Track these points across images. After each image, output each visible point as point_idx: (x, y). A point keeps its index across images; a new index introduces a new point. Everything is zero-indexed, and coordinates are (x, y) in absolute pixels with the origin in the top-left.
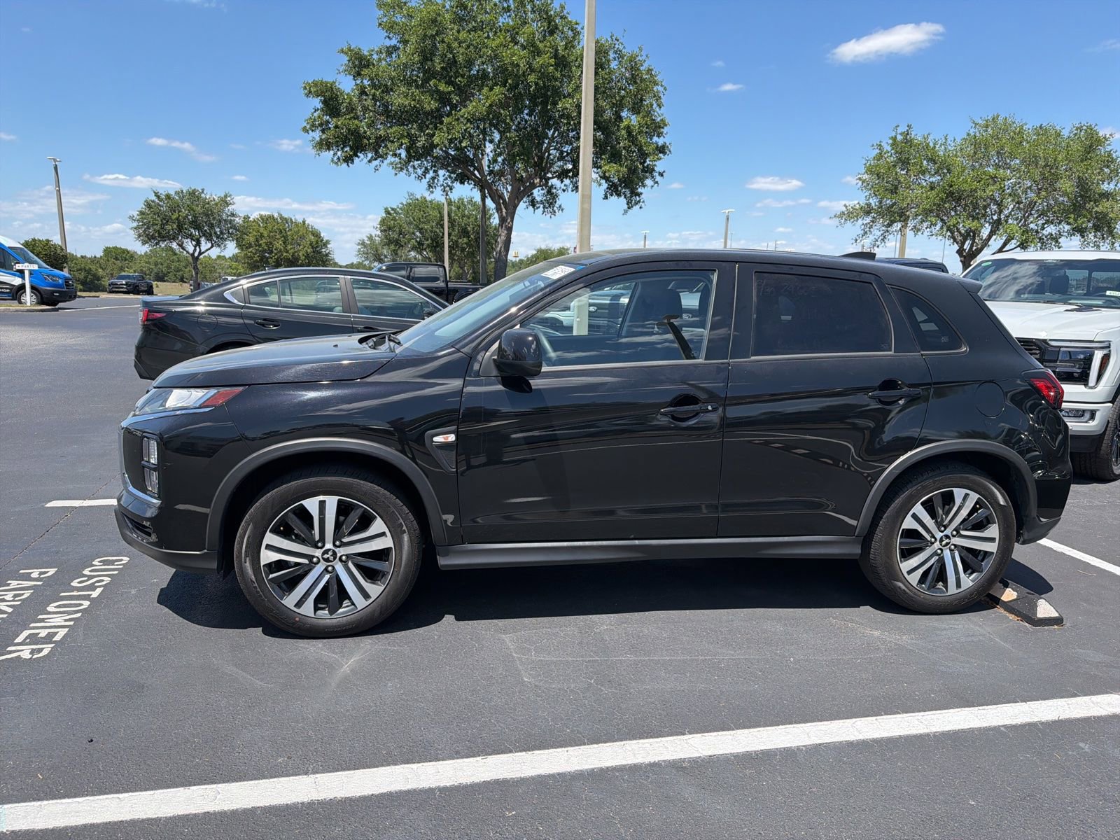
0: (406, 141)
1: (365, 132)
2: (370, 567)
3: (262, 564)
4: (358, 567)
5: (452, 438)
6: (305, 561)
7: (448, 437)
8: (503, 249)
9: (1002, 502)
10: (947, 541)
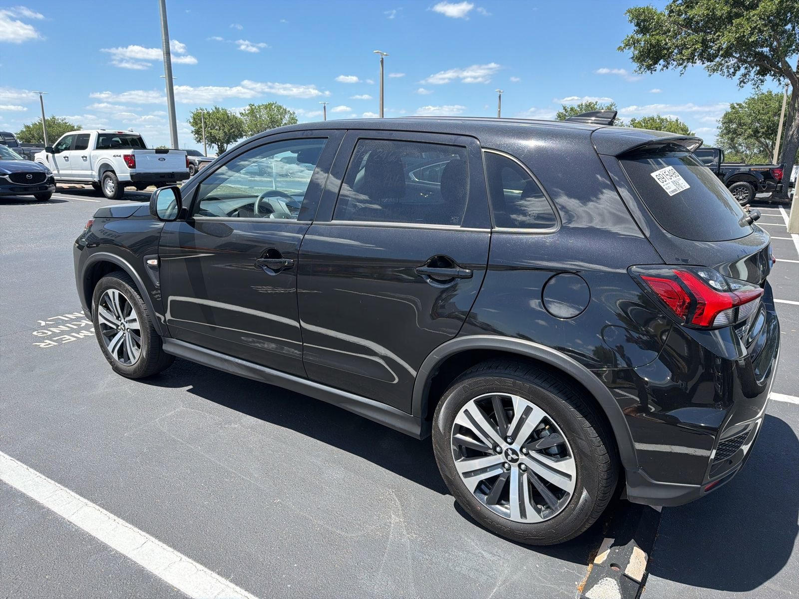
0: (699, 46)
1: (666, 44)
8: (795, 132)
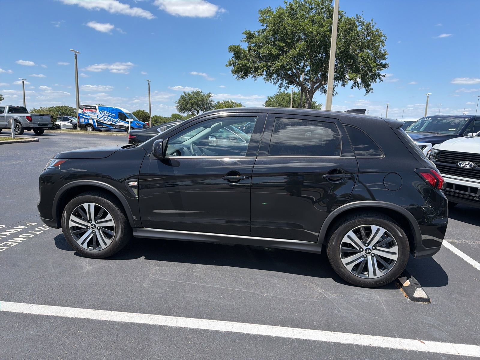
0: (265, 68)
1: (249, 66)
2: (107, 232)
3: (70, 227)
4: (103, 232)
5: (136, 183)
6: (85, 228)
7: (134, 183)
9: (401, 235)
10: (369, 251)
